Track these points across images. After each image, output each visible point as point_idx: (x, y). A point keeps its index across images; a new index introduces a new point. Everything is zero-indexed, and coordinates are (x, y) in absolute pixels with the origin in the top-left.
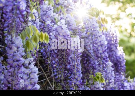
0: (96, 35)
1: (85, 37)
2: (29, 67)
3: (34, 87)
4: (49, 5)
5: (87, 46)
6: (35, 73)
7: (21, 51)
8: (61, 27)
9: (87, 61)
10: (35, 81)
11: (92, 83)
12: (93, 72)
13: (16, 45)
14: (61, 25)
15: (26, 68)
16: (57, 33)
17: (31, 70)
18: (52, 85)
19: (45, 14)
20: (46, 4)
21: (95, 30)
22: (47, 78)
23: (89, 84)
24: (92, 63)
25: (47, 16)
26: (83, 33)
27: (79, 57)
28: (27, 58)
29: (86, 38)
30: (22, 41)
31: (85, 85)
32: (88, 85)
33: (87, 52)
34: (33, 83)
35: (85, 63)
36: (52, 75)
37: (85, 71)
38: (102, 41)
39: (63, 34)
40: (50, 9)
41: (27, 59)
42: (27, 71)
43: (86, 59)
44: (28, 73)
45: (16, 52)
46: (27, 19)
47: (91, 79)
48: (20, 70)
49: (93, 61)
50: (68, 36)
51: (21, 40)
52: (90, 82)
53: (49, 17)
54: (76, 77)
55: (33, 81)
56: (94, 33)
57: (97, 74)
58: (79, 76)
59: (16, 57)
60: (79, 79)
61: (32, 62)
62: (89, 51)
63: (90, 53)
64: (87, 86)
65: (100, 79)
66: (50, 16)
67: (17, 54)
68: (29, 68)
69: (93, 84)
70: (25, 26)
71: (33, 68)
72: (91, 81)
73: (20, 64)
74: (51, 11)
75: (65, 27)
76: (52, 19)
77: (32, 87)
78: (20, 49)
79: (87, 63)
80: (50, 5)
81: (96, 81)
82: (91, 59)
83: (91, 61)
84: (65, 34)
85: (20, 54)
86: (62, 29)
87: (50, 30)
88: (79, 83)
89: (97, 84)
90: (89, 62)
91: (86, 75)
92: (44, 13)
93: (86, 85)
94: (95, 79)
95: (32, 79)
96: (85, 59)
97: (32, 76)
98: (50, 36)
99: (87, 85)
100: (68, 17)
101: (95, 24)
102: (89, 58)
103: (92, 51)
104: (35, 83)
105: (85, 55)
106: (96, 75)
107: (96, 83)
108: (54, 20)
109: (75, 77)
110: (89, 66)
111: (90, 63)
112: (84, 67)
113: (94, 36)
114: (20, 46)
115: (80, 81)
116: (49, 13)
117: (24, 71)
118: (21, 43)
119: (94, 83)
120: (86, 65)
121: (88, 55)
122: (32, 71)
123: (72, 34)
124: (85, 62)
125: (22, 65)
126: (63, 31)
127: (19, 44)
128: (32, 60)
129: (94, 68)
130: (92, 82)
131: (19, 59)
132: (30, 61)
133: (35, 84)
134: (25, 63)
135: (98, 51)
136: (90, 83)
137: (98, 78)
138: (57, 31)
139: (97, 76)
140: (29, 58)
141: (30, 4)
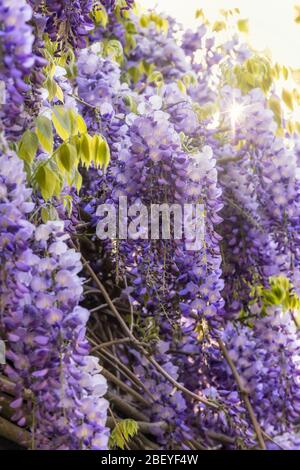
0: (268, 147)
1: (230, 160)
2: (51, 251)
3: (69, 317)
4: (105, 55)
5: (237, 188)
6: (71, 269)
7: (22, 198)
8: (150, 119)
9: (239, 237)
10: (72, 297)
11: (259, 310)
12: (262, 273)
13: (4, 180)
14: (148, 114)
15: (42, 254)
16: (139, 141)
17: (58, 261)
18: (128, 324)
19: (93, 86)
20: (95, 52)
21: (264, 132)
22: (111, 302)
23: (250, 316)
24: (257, 242)
25: (100, 92)
26: (222, 146)
27: (215, 215)
28: (42, 222)
29: (232, 163)
30: (22, 165)
31: (236, 321)
32: (245, 318)
33: (239, 208)
34: (66, 304)
35: (233, 247)
36: (124, 291)
37: (234, 271)
38: (286, 166)
39: (157, 143)
40: (108, 67)
41: (43, 226)
42: (45, 265)
43: (235, 231)
44: (47, 270)
45: (6, 200)
46: (36, 97)
47: (255, 297)
48: (20, 261)
49: (258, 237)
50: (175, 147)
51: (18, 164)
52: (254, 307)
53: (107, 94)
54: (205, 291)
55: (64, 297)
56: (260, 141)
57: (275, 282)
58: (214, 289)
59: (5, 216)
60: (213, 299)
61: (60, 235)
62: (246, 206)
63: (247, 210)
64: (242, 323)
65: (284, 296)
66: (111, 91)
67: (10, 208)
68: (51, 256)
69: (263, 314)
70: (29, 117)
71: (63, 254)
72: (256, 304)
73: (20, 239)
74: (112, 74)
75: (162, 118)
76: (117, 102)
77: (64, 317)
78: (17, 191)
79: (241, 244)
80: (107, 55)
81: (273, 303)
82: (253, 231)
83: (253, 238)
84: (164, 142)
85: (18, 207)
86: (154, 125)
87: (116, 131)
88: (213, 310)
89: (276, 313)
90: (247, 243)
91: (237, 285)
92: (90, 81)
93: (239, 320)
94: (270, 299)
95: (62, 288)
96: (231, 233)
97: (61, 280)
98: (116, 150)
99: (241, 320)
100: (169, 94)
101: (261, 112)
102: (246, 227)
103: (255, 206)
104: (72, 304)
105: (233, 219)
106: (273, 283)
107: (272, 313)
108: (123, 104)
109: (199, 293)
110: (247, 254)
111: (249, 245)
112: (230, 260)
113: (260, 152)
114: (19, 182)
115: (217, 305)
116: (107, 82)
117: (33, 267)
118: (21, 172)
119: (267, 311)
120: (237, 250)
121: (243, 219)
122: (60, 263)
123: (186, 143)
124: (233, 241)
125: (26, 244)
126: (158, 132)
127: (14, 177)
128: (59, 227)
129: (263, 261)
130: (260, 306)
131: (15, 224)
132: (54, 233)
133: (72, 308)
134: (38, 239)
135: (272, 198)
136: (253, 312)
137: (278, 294)
138: (138, 134)
139: (275, 287)
140: (49, 222)
141: (43, 47)
